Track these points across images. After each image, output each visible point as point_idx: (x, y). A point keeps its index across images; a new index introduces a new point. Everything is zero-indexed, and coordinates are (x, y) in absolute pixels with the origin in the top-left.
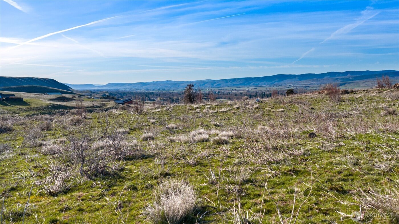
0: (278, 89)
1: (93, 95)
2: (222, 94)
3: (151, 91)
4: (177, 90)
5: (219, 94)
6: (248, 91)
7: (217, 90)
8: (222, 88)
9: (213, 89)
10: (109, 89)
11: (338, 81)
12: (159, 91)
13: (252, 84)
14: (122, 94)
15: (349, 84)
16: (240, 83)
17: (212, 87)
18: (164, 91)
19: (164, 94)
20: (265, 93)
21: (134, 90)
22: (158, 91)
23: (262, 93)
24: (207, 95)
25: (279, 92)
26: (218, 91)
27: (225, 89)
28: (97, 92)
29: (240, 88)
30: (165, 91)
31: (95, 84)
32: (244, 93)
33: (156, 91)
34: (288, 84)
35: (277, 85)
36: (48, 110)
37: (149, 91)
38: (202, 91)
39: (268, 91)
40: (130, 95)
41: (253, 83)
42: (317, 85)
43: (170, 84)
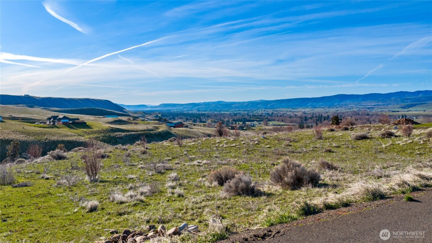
0: (338, 111)
1: (146, 116)
2: (275, 115)
3: (203, 112)
4: (229, 111)
5: (272, 116)
6: (304, 113)
7: (270, 111)
8: (276, 109)
9: (267, 110)
10: (162, 110)
11: (407, 101)
12: (211, 112)
13: (308, 105)
14: (174, 115)
15: (421, 105)
16: (296, 104)
17: (265, 108)
18: (215, 112)
19: (215, 116)
20: (323, 115)
21: (186, 111)
22: (209, 112)
23: (318, 115)
24: (259, 117)
25: (338, 114)
26: (271, 113)
27: (280, 110)
28: (150, 113)
29: (295, 109)
30: (217, 112)
31: (148, 105)
32: (299, 115)
33: (207, 112)
34: (349, 105)
35: (337, 106)
36: (108, 133)
37: (200, 112)
38: (255, 112)
39: (327, 113)
40: (182, 117)
41: (310, 104)
42: (382, 107)
43: (222, 105)
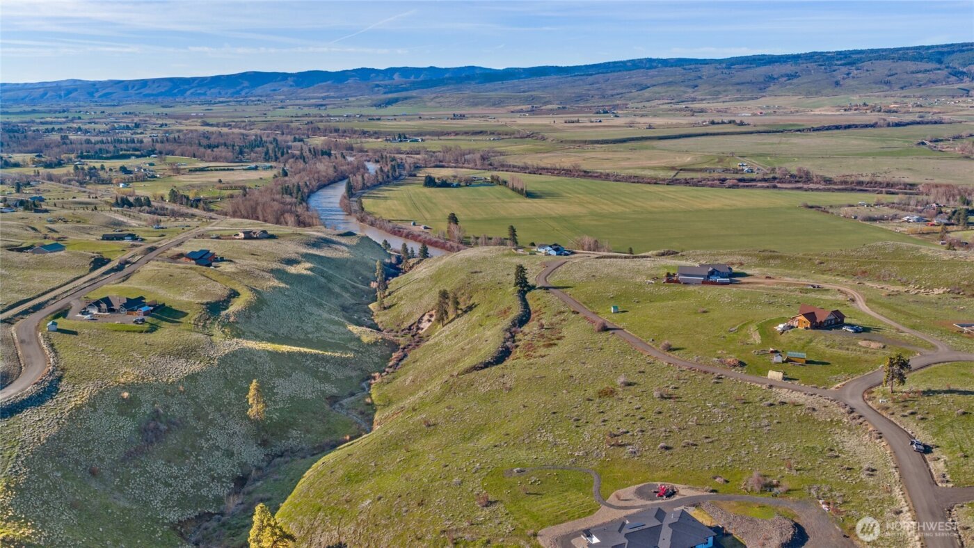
13: (188, 93)
16: (159, 91)
41: (192, 91)
